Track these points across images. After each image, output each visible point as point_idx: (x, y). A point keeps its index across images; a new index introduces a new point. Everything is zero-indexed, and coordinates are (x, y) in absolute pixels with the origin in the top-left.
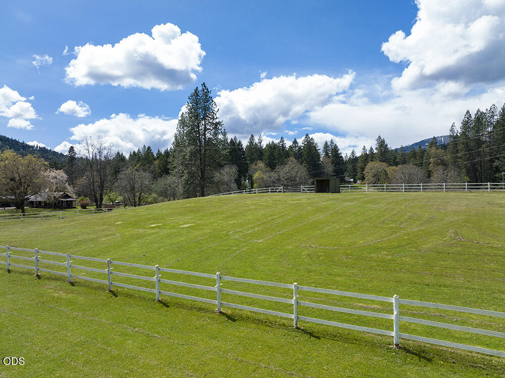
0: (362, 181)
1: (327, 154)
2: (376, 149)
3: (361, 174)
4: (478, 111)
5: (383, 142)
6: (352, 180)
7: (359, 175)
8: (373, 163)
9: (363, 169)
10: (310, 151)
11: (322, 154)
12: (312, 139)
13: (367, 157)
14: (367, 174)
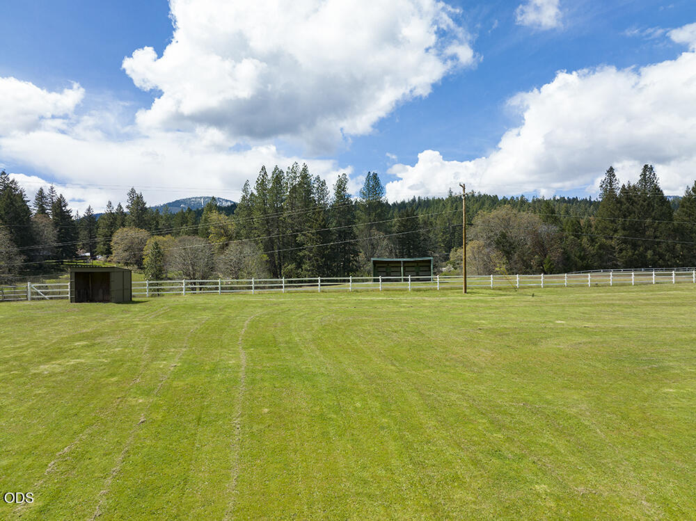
0: (107, 257)
1: (42, 210)
2: (128, 207)
3: (104, 245)
4: (276, 168)
5: (140, 198)
6: (88, 254)
7: (100, 247)
8: (125, 229)
9: (108, 237)
10: (11, 203)
11: (34, 210)
12: (13, 181)
13: (115, 220)
14: (116, 246)
